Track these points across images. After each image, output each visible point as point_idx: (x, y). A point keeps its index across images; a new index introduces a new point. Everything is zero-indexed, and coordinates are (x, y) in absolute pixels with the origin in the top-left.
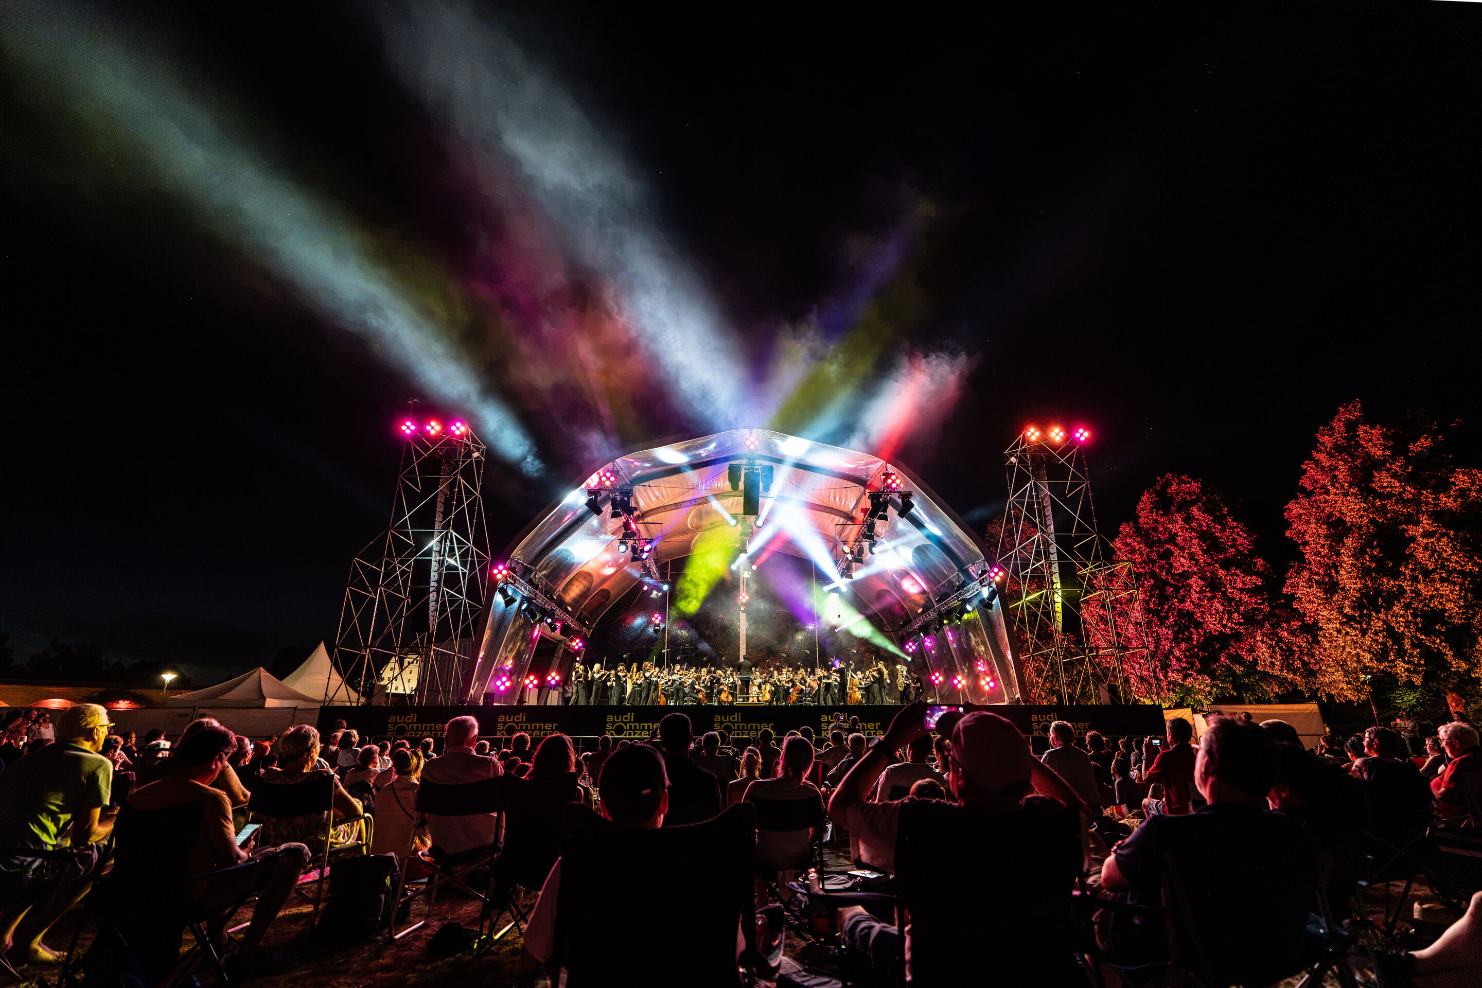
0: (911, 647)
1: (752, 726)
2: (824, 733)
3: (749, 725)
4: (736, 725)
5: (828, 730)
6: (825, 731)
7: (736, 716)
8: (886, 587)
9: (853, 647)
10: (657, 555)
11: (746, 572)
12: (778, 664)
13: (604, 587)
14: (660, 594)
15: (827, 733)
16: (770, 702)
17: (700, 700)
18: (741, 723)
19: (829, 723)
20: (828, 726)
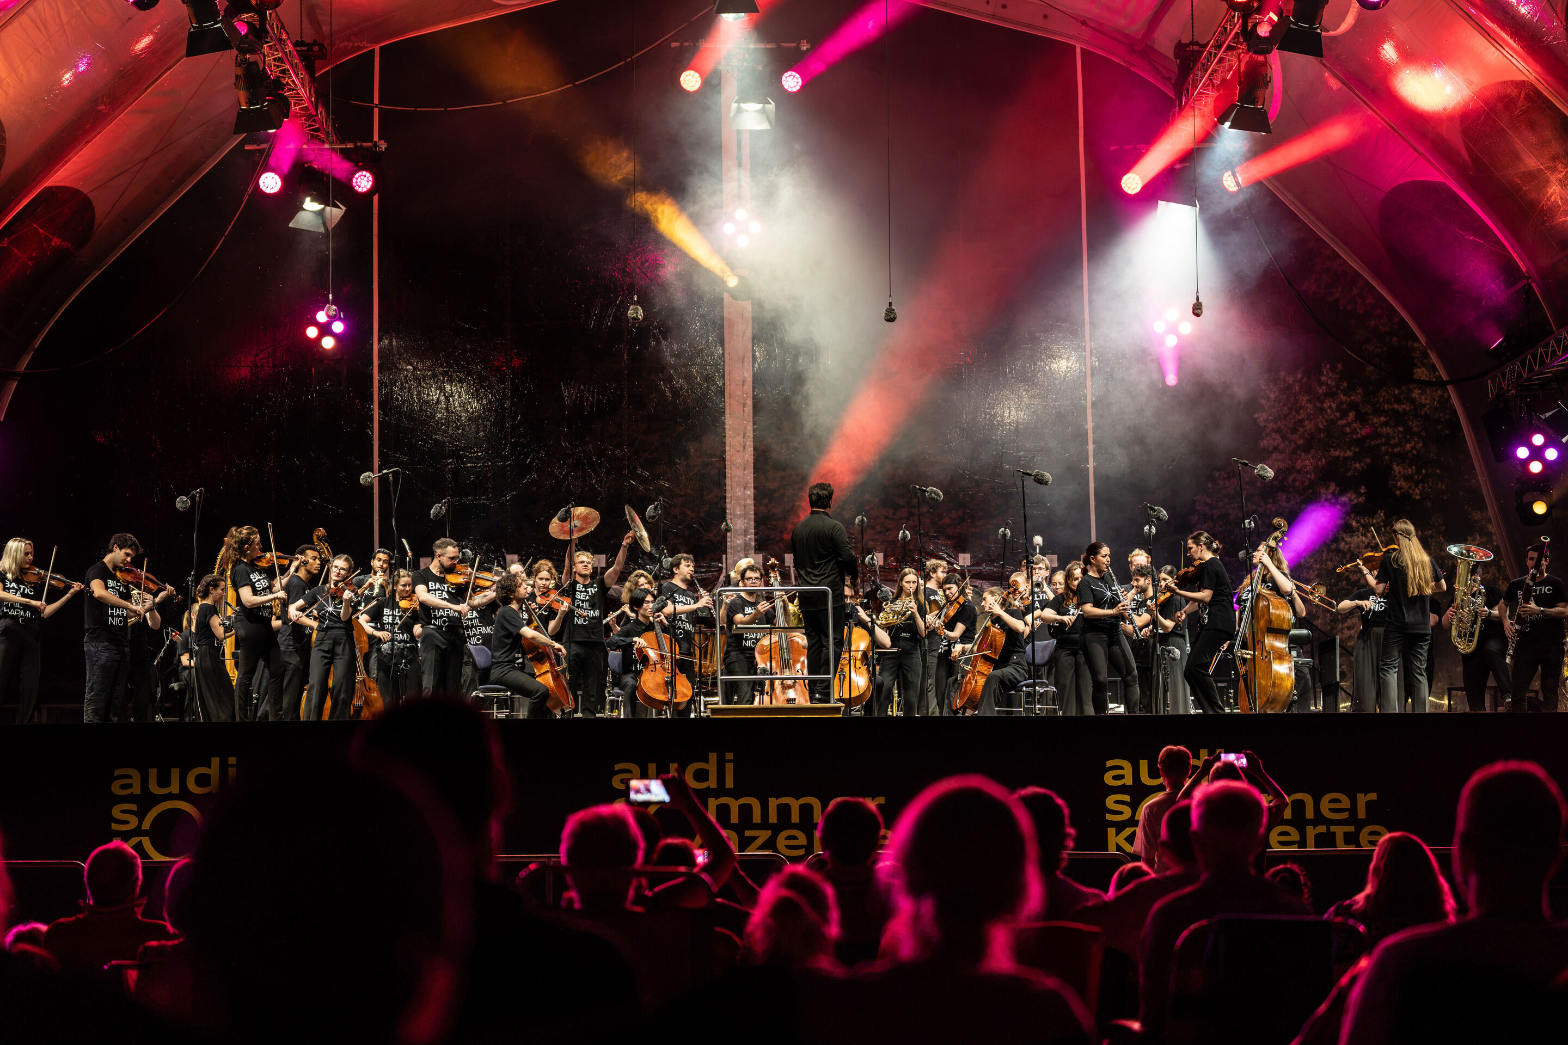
0: (1537, 453)
1: (784, 810)
2: (1115, 839)
3: (773, 803)
4: (713, 803)
5: (1132, 822)
6: (1120, 827)
7: (712, 767)
8: (1434, 173)
9: (1263, 456)
10: (316, 24)
11: (752, 107)
12: (905, 534)
13: (60, 177)
14: (336, 213)
15: (1130, 839)
16: (868, 707)
17: (546, 694)
18: (735, 794)
19: (1138, 792)
20: (1134, 806)
